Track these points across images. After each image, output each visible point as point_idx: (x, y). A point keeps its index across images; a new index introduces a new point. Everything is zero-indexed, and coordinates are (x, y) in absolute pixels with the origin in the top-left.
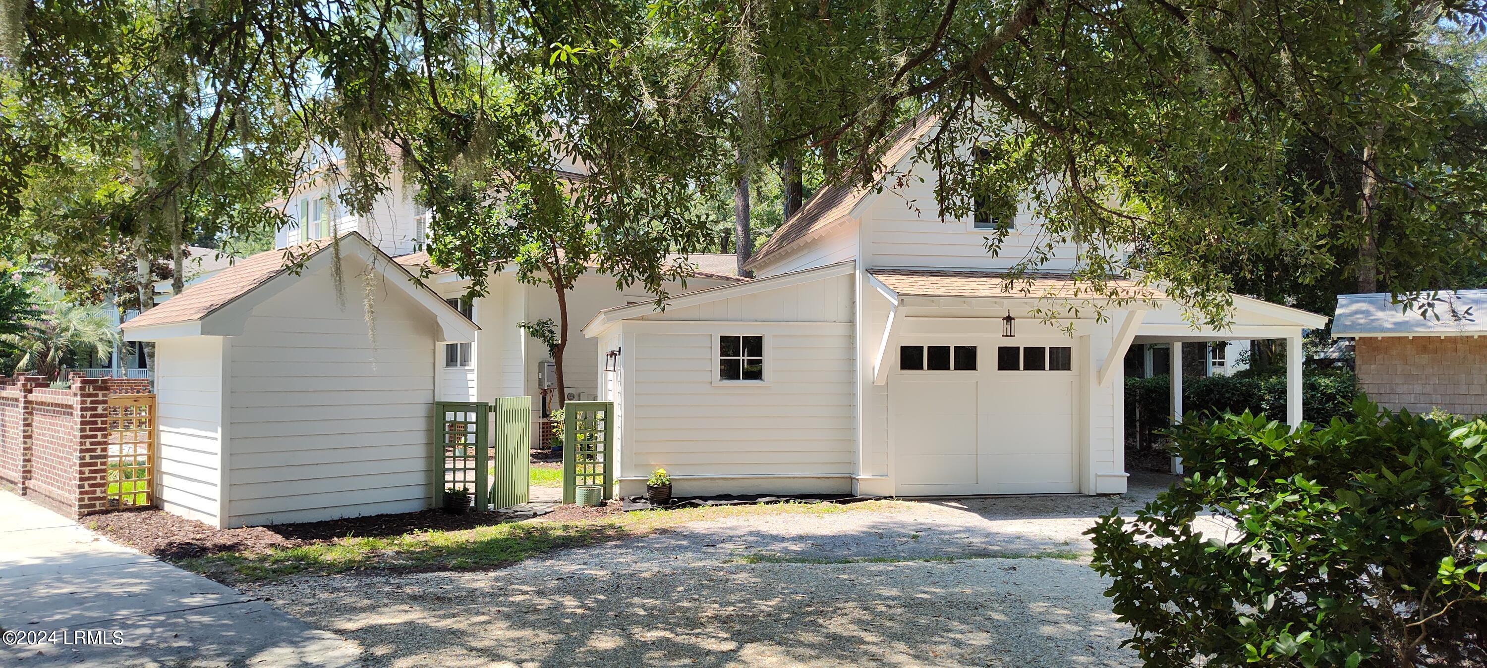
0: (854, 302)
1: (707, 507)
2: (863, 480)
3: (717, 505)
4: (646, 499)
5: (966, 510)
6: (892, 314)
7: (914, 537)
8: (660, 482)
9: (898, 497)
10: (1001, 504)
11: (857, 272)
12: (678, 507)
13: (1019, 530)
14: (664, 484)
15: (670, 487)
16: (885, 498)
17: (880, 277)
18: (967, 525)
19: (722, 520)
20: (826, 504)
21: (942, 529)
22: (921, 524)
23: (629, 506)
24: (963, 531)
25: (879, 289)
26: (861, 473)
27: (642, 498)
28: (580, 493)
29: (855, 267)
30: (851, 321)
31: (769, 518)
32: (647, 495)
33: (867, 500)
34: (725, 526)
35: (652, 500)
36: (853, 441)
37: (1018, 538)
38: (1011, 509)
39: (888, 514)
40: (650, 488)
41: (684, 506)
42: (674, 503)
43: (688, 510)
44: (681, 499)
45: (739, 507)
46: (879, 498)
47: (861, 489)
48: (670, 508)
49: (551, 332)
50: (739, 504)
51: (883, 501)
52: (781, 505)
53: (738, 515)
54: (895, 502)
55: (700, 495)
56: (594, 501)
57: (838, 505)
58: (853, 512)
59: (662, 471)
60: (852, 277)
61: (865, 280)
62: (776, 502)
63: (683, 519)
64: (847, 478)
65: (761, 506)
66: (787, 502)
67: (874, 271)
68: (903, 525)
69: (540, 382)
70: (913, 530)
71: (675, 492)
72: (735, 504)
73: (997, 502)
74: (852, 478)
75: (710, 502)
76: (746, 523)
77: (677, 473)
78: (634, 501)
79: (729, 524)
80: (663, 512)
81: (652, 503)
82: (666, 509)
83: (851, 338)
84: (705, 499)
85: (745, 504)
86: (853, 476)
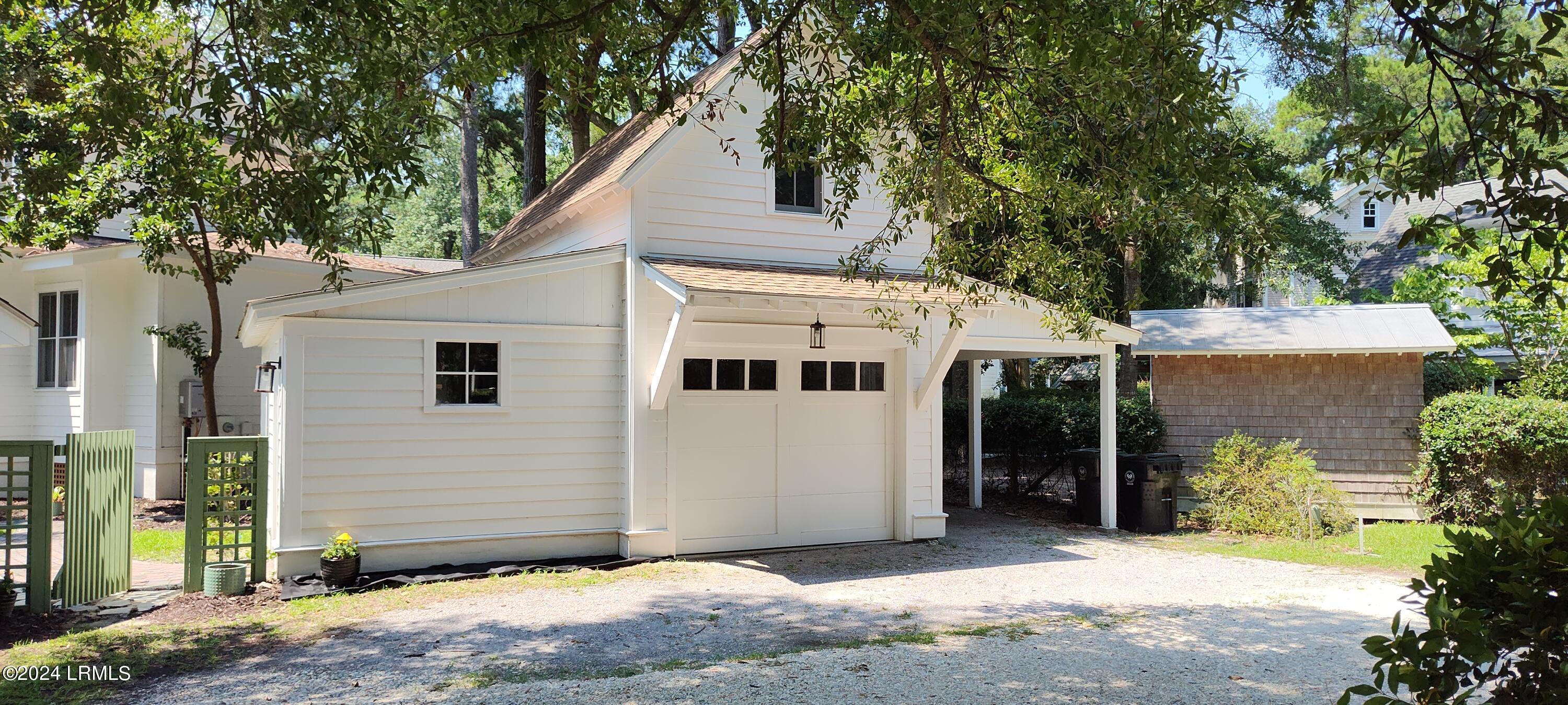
0: (624, 301)
1: (414, 586)
2: (634, 536)
3: (429, 582)
4: (319, 578)
5: (768, 571)
6: (676, 317)
7: (712, 618)
8: (340, 553)
9: (683, 557)
10: (809, 559)
11: (629, 260)
12: (370, 589)
13: (842, 598)
14: (347, 556)
15: (357, 559)
16: (664, 558)
17: (659, 266)
18: (776, 594)
19: (437, 605)
20: (586, 572)
21: (745, 602)
22: (716, 596)
23: (291, 591)
24: (774, 604)
25: (658, 283)
26: (632, 526)
27: (313, 577)
28: (210, 576)
29: (625, 254)
30: (620, 325)
31: (507, 599)
32: (321, 573)
33: (640, 562)
34: (440, 616)
35: (329, 581)
36: (621, 484)
37: (846, 610)
38: (822, 566)
39: (669, 583)
40: (325, 563)
41: (378, 587)
42: (364, 582)
43: (387, 592)
44: (375, 575)
45: (463, 584)
46: (655, 560)
47: (631, 549)
48: (356, 591)
49: (197, 340)
50: (463, 578)
51: (662, 564)
52: (524, 577)
53: (461, 595)
54: (678, 563)
55: (404, 567)
56: (234, 585)
57: (602, 572)
58: (624, 581)
59: (344, 537)
60: (621, 267)
61: (639, 271)
62: (516, 573)
63: (375, 609)
64: (612, 533)
65: (494, 581)
66: (532, 571)
67: (649, 259)
68: (693, 600)
69: (182, 408)
70: (709, 607)
71: (364, 566)
72: (456, 579)
73: (803, 556)
74: (619, 534)
75: (420, 578)
76: (473, 610)
77: (370, 538)
78: (301, 582)
79: (447, 613)
80: (346, 597)
81: (329, 585)
82: (350, 592)
83: (619, 348)
84: (412, 573)
85: (472, 578)
86: (620, 531)
